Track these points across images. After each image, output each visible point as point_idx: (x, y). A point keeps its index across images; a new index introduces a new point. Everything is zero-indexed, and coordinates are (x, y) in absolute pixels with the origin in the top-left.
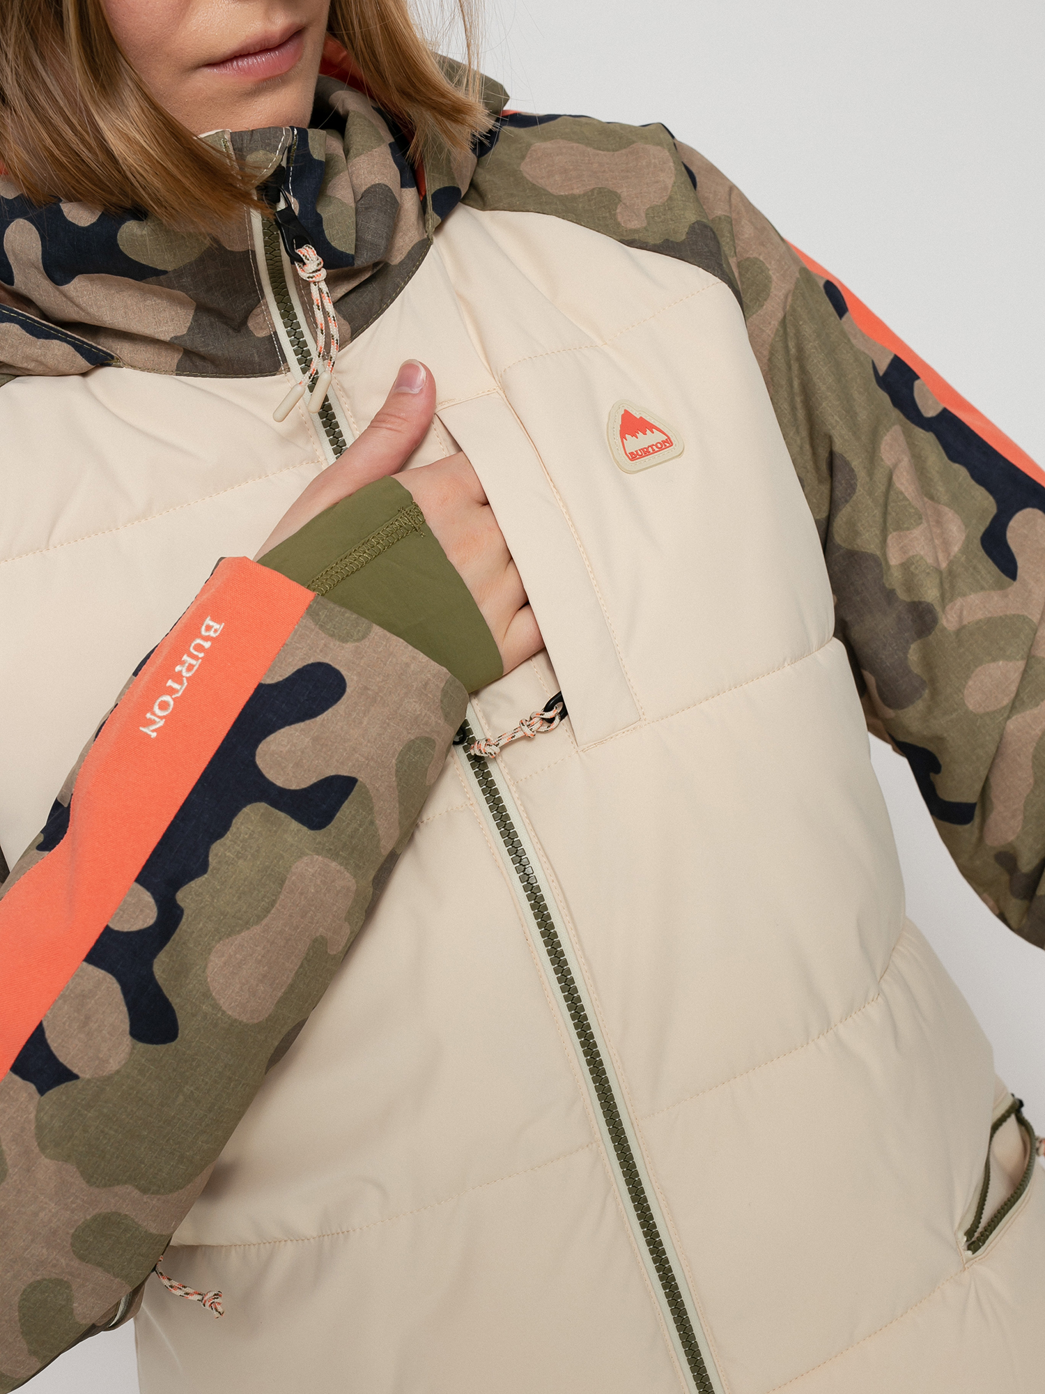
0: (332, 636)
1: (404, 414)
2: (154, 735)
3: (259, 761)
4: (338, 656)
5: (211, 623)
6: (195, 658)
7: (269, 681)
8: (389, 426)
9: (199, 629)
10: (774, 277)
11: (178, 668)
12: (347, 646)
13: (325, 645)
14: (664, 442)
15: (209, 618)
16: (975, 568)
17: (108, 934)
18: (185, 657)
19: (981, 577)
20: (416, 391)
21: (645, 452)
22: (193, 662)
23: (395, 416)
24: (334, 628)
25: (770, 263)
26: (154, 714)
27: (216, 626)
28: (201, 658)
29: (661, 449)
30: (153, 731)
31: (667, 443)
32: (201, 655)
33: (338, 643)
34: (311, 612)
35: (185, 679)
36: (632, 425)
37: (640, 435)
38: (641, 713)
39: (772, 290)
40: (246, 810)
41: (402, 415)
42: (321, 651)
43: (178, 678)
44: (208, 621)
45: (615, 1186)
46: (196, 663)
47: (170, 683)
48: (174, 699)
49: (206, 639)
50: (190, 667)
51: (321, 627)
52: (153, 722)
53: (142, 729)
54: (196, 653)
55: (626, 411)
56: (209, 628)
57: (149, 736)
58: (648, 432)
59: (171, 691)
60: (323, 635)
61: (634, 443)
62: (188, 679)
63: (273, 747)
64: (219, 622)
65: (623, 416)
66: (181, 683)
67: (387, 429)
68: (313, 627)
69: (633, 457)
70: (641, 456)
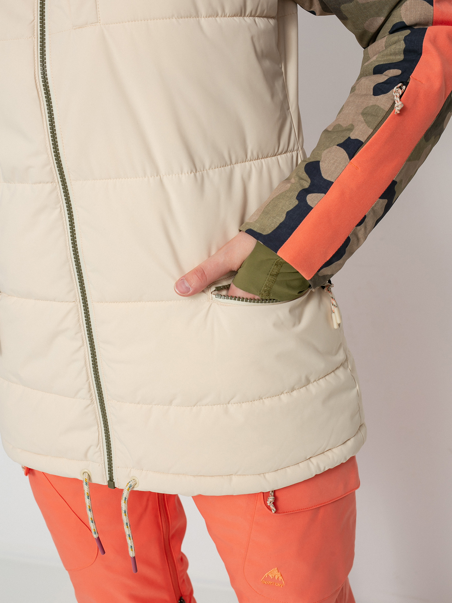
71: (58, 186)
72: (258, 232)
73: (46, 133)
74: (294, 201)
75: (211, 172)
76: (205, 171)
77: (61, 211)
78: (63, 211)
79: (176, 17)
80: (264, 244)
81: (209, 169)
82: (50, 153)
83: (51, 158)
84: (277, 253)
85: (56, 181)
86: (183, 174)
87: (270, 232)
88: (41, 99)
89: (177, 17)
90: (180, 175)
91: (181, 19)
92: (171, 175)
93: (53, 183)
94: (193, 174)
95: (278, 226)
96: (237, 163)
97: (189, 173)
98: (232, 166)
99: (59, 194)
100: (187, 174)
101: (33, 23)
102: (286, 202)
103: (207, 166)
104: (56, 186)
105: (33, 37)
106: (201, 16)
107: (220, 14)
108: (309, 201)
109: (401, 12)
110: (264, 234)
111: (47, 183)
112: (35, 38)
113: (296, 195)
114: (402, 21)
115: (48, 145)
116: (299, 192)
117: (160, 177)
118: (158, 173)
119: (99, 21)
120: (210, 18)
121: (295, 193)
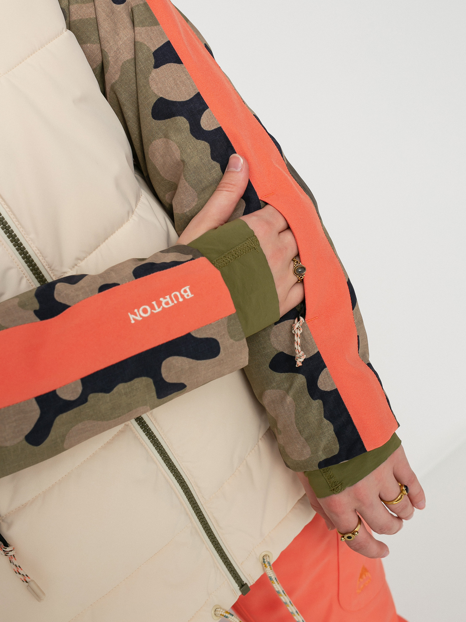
0: (229, 332)
1: (234, 183)
2: (133, 322)
3: (164, 363)
4: (225, 342)
5: (188, 290)
6: (173, 301)
7: (194, 335)
8: (227, 189)
9: (181, 288)
11: (161, 299)
12: (231, 340)
13: (224, 334)
15: (189, 287)
17: (53, 393)
18: (168, 297)
20: (239, 170)
22: (170, 302)
23: (229, 184)
24: (232, 330)
26: (138, 311)
27: (189, 293)
28: (175, 303)
30: (134, 319)
32: (176, 302)
33: (229, 337)
34: (230, 318)
35: (161, 307)
40: (144, 378)
41: (233, 183)
42: (221, 336)
43: (159, 303)
44: (187, 288)
46: (171, 304)
47: (154, 303)
48: (152, 313)
49: (182, 296)
50: (167, 303)
51: (228, 327)
52: (136, 315)
53: (129, 314)
54: (174, 299)
56: (185, 291)
57: (130, 320)
59: (153, 308)
60: (226, 330)
62: (163, 308)
63: (174, 361)
64: (192, 293)
66: (159, 307)
67: (226, 191)
68: (226, 324)
72: (330, 457)
74: (317, 404)
80: (349, 459)
84: (366, 451)
87: (338, 446)
95: (335, 434)
102: (312, 413)
108: (326, 389)
110: (337, 453)
113: (310, 398)
116: (309, 393)
121: (307, 398)
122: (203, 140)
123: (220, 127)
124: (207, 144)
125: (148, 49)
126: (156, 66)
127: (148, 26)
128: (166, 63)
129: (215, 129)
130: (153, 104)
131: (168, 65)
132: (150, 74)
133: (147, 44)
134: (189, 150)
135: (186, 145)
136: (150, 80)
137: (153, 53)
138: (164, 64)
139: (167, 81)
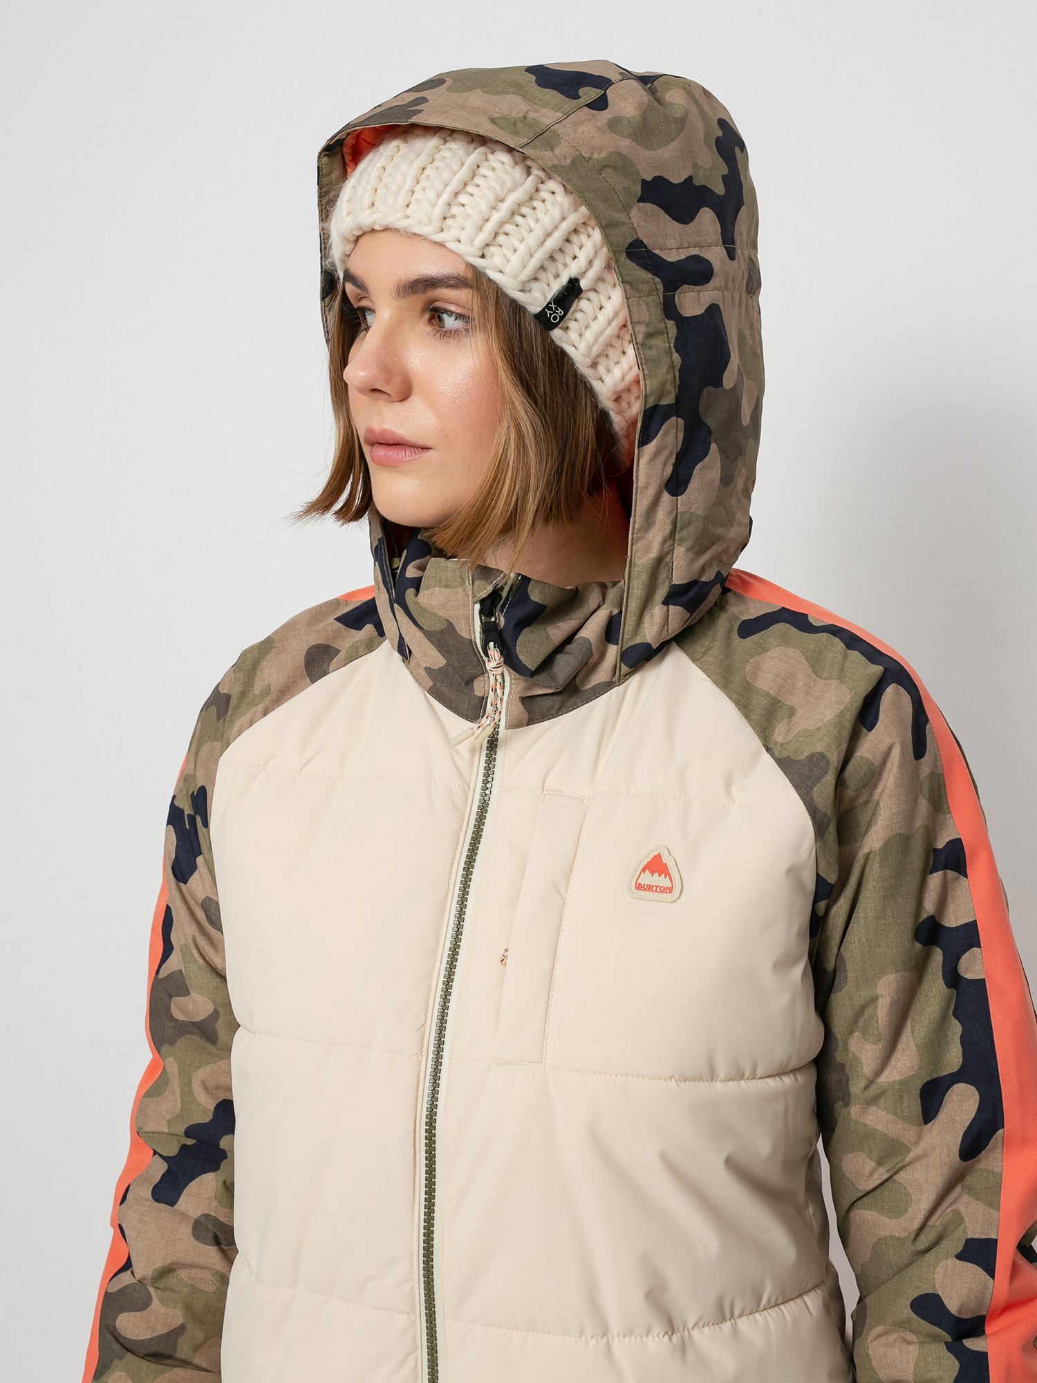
10: (880, 822)
14: (667, 888)
16: (901, 1098)
19: (901, 1107)
21: (650, 888)
25: (885, 812)
29: (662, 892)
31: (669, 890)
36: (656, 865)
37: (656, 875)
38: (544, 1059)
39: (872, 830)
45: (420, 1350)
55: (659, 854)
58: (663, 875)
61: (647, 878)
65: (655, 856)
69: (639, 887)
70: (645, 890)
71: (418, 1321)
73: (416, 1227)
75: (696, 1334)
76: (686, 1332)
77: (416, 1367)
78: (420, 1366)
79: (677, 1079)
81: (693, 1328)
82: (415, 1262)
83: (416, 1271)
85: (418, 1312)
86: (650, 1336)
88: (418, 1165)
89: (679, 1079)
90: (644, 1337)
91: (684, 1083)
92: (627, 1338)
93: (410, 1315)
94: (667, 1337)
96: (741, 1315)
97: (661, 1337)
98: (733, 1321)
99: (419, 1336)
100: (656, 1338)
101: (423, 1029)
103: (690, 1325)
104: (415, 1321)
105: (420, 1054)
106: (717, 1078)
107: (747, 1074)
109: (935, 1276)
111: (400, 1312)
112: (422, 1056)
114: (936, 1292)
115: (415, 1246)
117: (608, 1341)
118: (605, 1333)
119: (544, 1062)
120: (731, 1083)
122: (955, 1355)
123: (986, 1354)
124: (957, 1363)
125: (965, 1232)
126: (960, 1257)
127: (984, 1203)
128: (975, 1264)
129: (978, 1351)
130: (923, 1293)
131: (975, 1267)
132: (946, 1259)
133: (967, 1222)
134: (930, 1359)
135: (930, 1350)
136: (940, 1265)
137: (967, 1240)
138: (971, 1263)
139: (959, 1283)
